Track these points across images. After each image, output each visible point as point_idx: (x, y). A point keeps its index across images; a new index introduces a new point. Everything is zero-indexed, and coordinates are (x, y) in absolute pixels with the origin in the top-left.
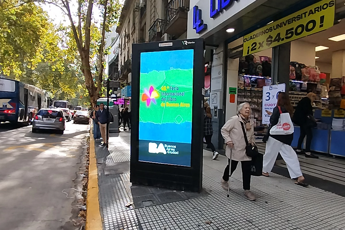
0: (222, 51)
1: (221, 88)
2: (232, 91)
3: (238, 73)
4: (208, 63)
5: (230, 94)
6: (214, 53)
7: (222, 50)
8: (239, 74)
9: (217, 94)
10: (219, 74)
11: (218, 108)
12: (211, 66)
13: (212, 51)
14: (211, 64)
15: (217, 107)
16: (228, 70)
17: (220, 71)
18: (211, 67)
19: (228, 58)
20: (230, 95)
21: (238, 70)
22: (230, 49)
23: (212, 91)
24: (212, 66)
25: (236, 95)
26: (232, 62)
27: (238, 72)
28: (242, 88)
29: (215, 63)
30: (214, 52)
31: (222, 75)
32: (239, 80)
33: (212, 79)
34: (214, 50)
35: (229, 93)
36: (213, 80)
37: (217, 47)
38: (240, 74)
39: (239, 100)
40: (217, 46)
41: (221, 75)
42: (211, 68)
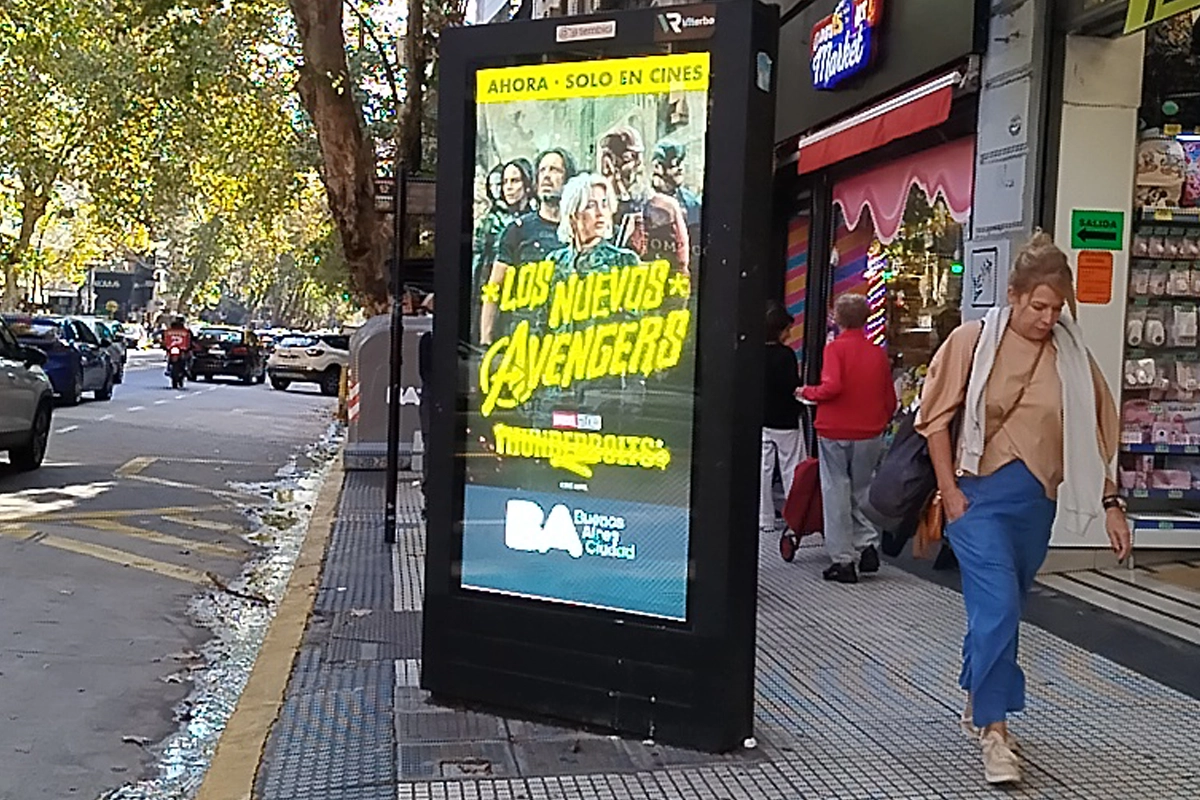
1: (1020, 219)
2: (1089, 229)
3: (1139, 123)
4: (959, 64)
5: (1079, 250)
8: (1140, 131)
9: (995, 249)
10: (1017, 132)
12: (977, 82)
14: (980, 69)
16: (1065, 106)
17: (1018, 117)
18: (980, 87)
19: (1069, 37)
20: (1081, 254)
21: (1139, 105)
23: (979, 230)
24: (984, 84)
25: (1120, 259)
26: (1094, 60)
27: (1135, 111)
28: (1164, 212)
29: (997, 64)
31: (1025, 141)
32: (1143, 166)
33: (982, 163)
35: (1074, 247)
36: (984, 166)
38: (1149, 127)
39: (1141, 290)
41: (1022, 138)
42: (977, 94)
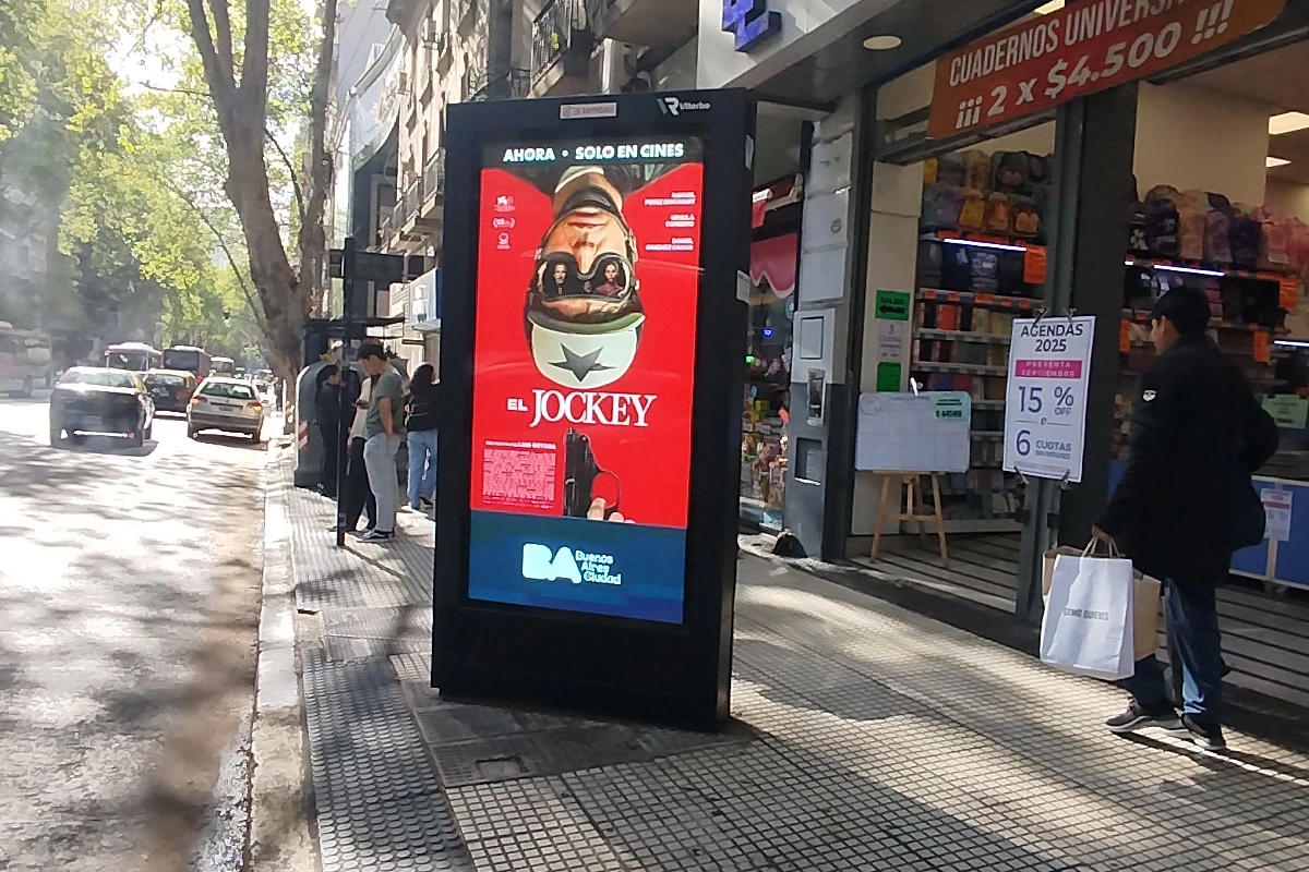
0: (848, 131)
1: (841, 295)
2: (888, 305)
3: (919, 229)
5: (879, 319)
6: (818, 139)
7: (851, 125)
8: (920, 235)
9: (822, 317)
10: (838, 231)
11: (826, 381)
13: (808, 127)
14: (804, 186)
15: (822, 378)
16: (872, 215)
17: (838, 221)
18: (804, 197)
19: (875, 163)
21: (919, 214)
22: (886, 121)
23: (803, 304)
24: (807, 195)
26: (892, 182)
27: (916, 222)
29: (817, 179)
30: (817, 134)
31: (844, 236)
33: (806, 255)
34: (817, 125)
35: (877, 317)
36: (808, 257)
37: (826, 113)
38: (925, 232)
40: (830, 107)
42: (802, 202)
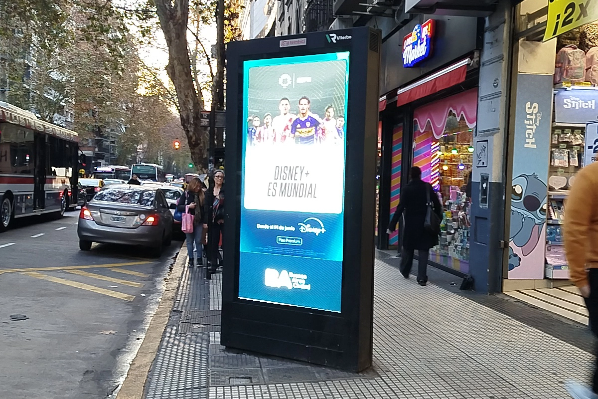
0: (502, 23)
3: (554, 82)
6: (488, 28)
9: (487, 141)
10: (497, 86)
11: (489, 181)
12: (479, 63)
13: (481, 22)
14: (480, 57)
15: (487, 179)
16: (518, 75)
17: (497, 79)
19: (520, 42)
21: (553, 72)
23: (480, 132)
24: (481, 64)
26: (532, 52)
29: (487, 55)
30: (487, 24)
33: (481, 101)
34: (487, 19)
37: (491, 12)
40: (493, 9)
41: (499, 89)
42: (479, 69)
